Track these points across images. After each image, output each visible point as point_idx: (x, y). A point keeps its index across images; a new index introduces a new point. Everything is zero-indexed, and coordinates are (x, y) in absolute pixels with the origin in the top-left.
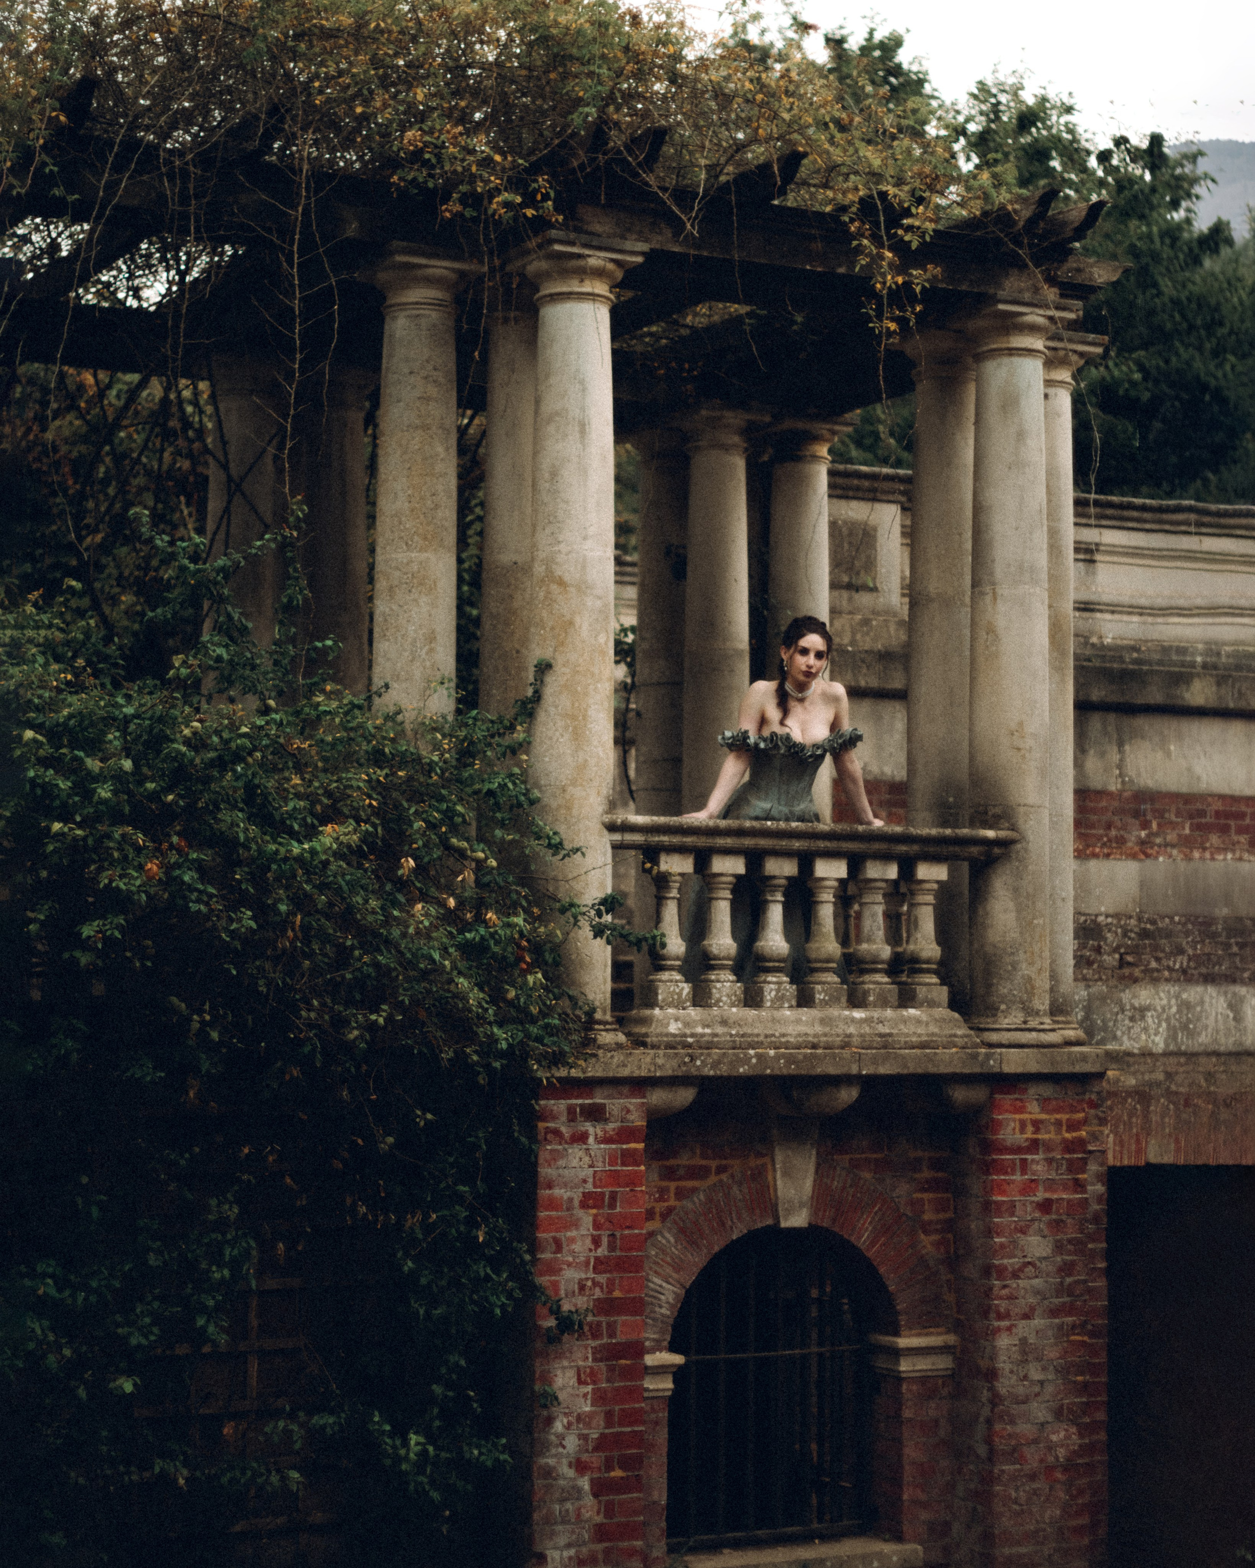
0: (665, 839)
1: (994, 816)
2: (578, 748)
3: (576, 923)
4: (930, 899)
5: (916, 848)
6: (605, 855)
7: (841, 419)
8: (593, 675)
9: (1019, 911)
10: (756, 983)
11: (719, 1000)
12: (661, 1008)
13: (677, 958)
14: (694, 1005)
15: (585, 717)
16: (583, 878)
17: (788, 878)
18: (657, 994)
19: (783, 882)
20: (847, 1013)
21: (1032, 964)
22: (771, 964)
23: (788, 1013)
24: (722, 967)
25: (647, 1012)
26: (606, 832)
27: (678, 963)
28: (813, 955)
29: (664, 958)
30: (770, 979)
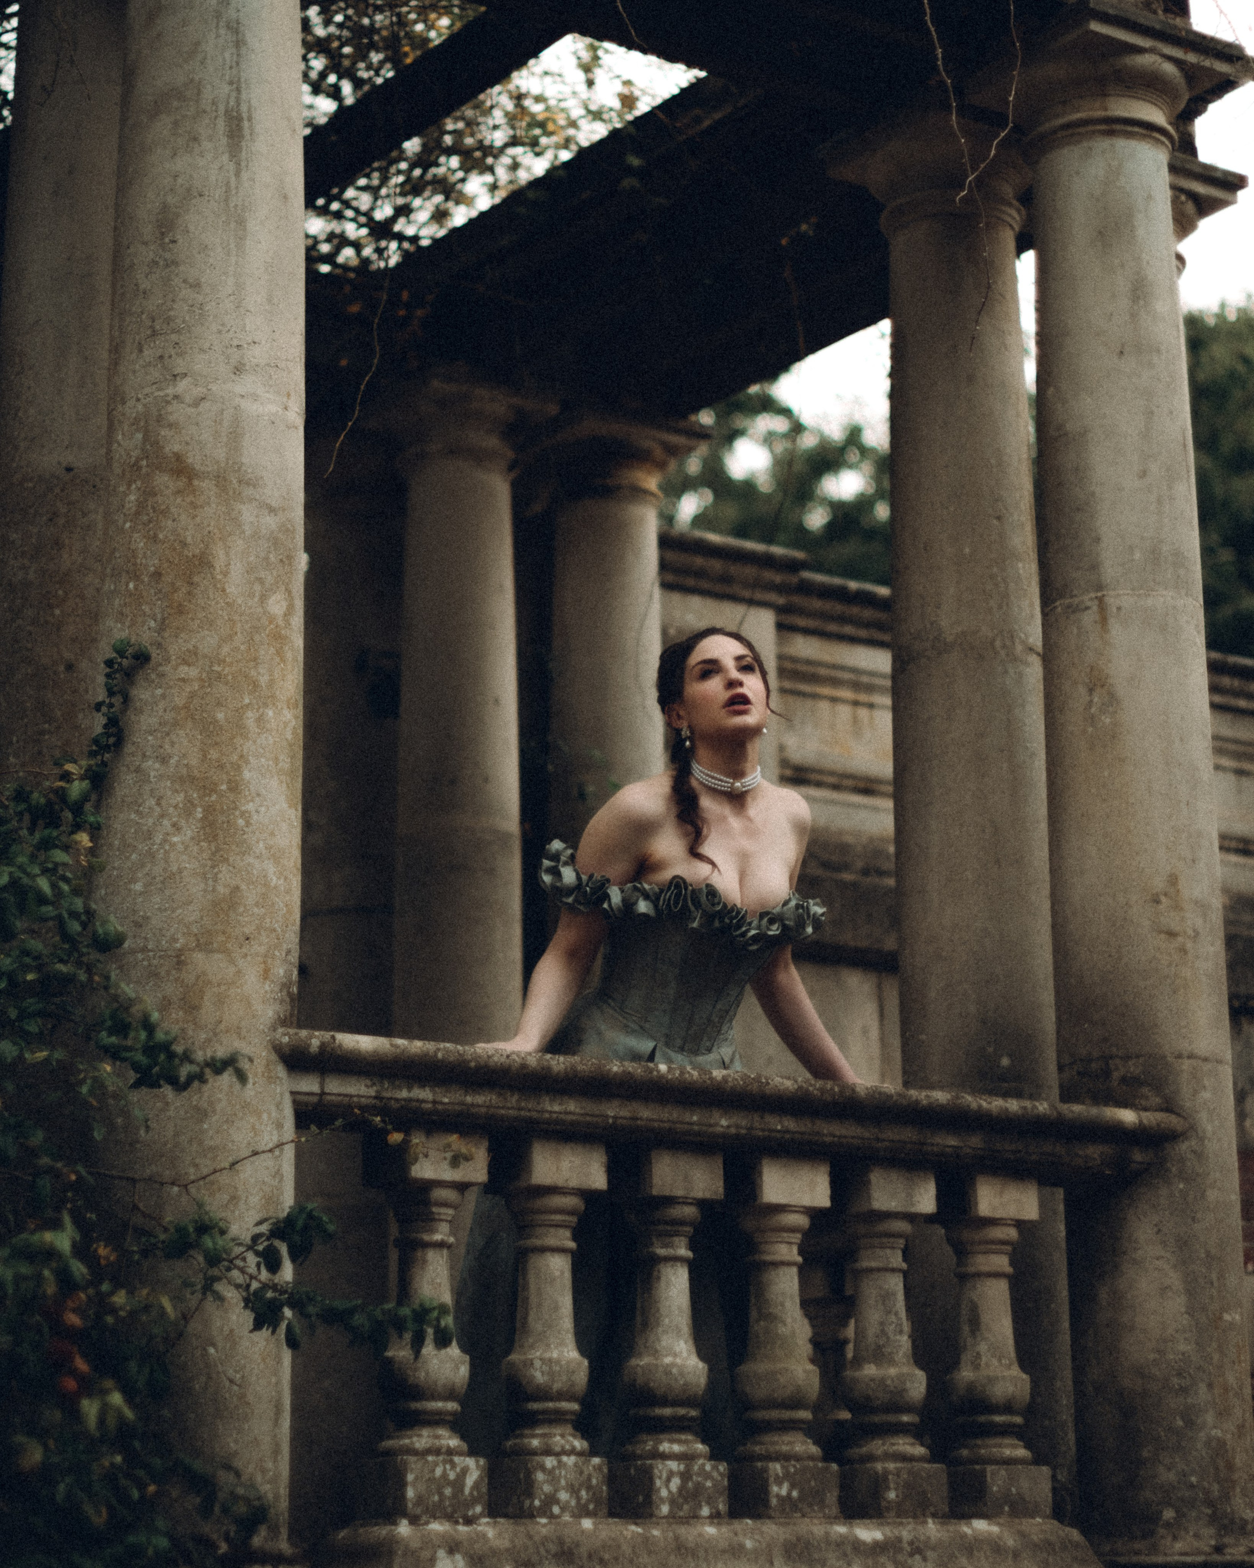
0: (424, 1094)
1: (1124, 1080)
2: (218, 857)
3: (208, 1286)
4: (1001, 1262)
5: (976, 1141)
6: (279, 1126)
7: (682, 424)
8: (256, 685)
9: (1190, 1293)
10: (634, 1457)
11: (551, 1500)
12: (414, 1521)
13: (451, 1395)
14: (494, 1511)
15: (235, 787)
16: (224, 1178)
17: (702, 1204)
18: (402, 1484)
19: (689, 1211)
20: (841, 1529)
21: (1223, 1413)
22: (667, 1411)
23: (711, 1530)
24: (556, 1418)
25: (381, 1531)
26: (281, 1071)
27: (452, 1406)
28: (759, 1392)
29: (418, 1393)
30: (665, 1447)
